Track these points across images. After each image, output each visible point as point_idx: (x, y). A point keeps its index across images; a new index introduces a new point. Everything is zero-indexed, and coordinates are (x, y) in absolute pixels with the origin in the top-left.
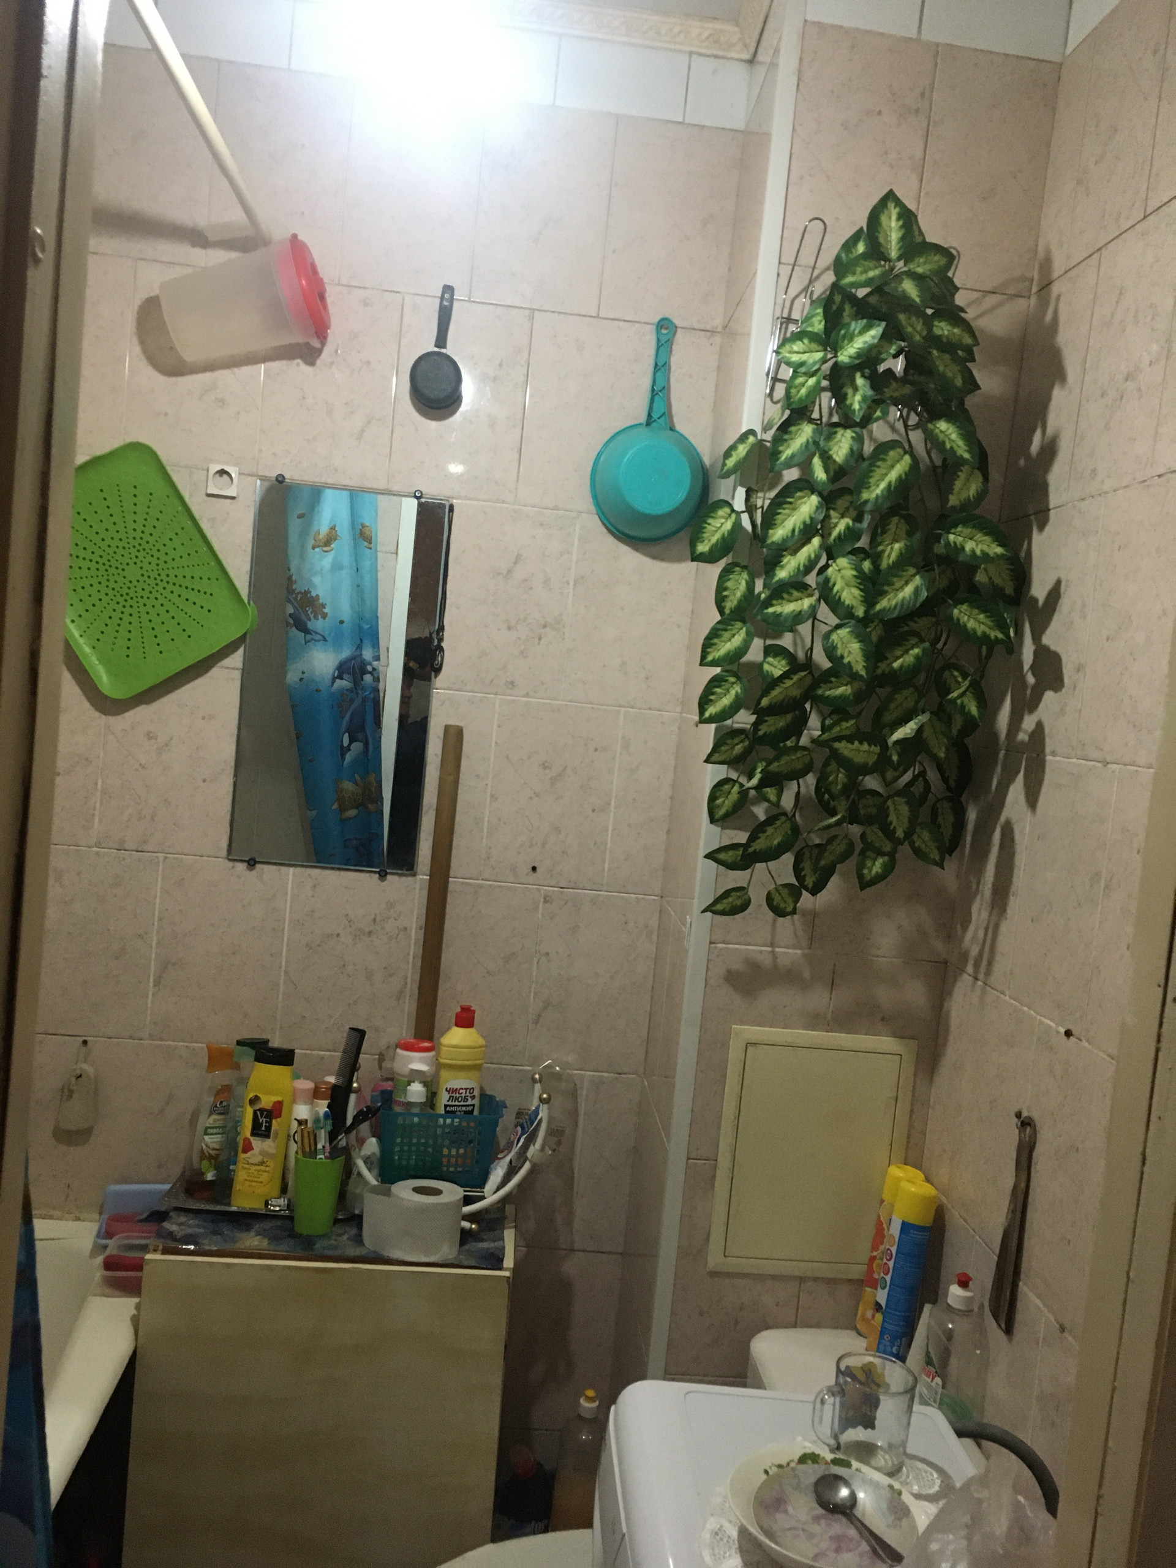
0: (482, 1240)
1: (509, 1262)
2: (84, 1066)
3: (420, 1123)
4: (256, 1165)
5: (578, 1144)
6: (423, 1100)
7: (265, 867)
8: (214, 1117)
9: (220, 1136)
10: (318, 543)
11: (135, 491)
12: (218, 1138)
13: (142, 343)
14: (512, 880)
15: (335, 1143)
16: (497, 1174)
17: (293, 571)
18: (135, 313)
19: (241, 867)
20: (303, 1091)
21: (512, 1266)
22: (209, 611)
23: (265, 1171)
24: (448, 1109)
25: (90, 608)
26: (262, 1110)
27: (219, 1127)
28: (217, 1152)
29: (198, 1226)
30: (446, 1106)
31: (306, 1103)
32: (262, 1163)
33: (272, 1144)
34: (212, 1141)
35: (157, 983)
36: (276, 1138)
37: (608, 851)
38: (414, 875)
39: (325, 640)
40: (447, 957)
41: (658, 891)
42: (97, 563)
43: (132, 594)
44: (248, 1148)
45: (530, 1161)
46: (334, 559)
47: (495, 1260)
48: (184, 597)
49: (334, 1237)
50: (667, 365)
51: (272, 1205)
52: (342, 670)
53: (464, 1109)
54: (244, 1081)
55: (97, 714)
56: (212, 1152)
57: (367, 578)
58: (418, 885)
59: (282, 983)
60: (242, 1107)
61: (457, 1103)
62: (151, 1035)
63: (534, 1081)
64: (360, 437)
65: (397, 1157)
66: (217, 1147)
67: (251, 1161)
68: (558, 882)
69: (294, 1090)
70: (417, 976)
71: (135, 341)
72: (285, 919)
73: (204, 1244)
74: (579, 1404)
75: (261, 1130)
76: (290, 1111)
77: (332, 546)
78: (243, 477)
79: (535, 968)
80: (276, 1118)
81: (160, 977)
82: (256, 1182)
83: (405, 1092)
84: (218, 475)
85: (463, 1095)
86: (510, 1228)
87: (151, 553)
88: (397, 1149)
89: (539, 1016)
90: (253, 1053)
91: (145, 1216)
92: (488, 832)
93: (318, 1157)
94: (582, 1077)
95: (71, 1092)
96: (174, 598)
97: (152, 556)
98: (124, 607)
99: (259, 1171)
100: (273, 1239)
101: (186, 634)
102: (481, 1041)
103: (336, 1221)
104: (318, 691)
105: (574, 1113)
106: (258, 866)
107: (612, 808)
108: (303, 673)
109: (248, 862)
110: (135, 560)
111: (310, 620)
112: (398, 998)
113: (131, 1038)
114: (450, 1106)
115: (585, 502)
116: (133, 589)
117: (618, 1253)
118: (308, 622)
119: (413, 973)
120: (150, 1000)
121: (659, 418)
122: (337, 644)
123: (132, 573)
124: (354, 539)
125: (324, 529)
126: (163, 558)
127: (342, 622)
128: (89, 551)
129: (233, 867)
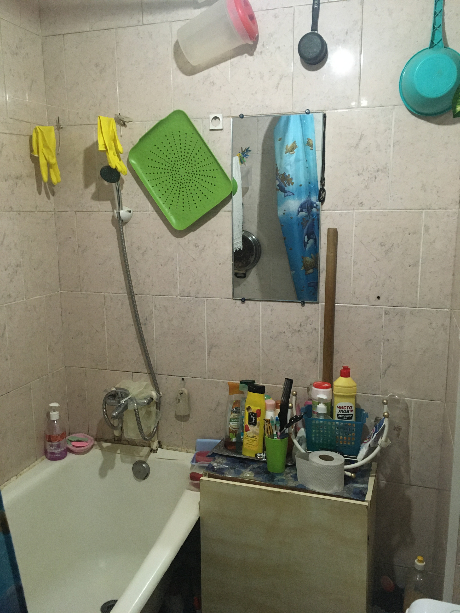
0: (357, 483)
1: (369, 497)
2: (183, 389)
3: (323, 423)
4: (251, 437)
5: (411, 434)
6: (325, 412)
7: (249, 302)
8: (233, 414)
9: (236, 423)
10: (288, 151)
11: (179, 134)
12: (236, 424)
13: (177, 62)
14: (367, 303)
15: (282, 431)
16: (363, 451)
17: (278, 165)
18: (173, 48)
19: (239, 302)
20: (270, 405)
21: (370, 499)
22: (215, 185)
23: (255, 440)
24: (339, 416)
25: (167, 190)
26: (252, 413)
27: (236, 419)
28: (236, 430)
29: (226, 464)
30: (338, 415)
31: (271, 411)
32: (254, 437)
33: (258, 429)
34: (234, 425)
35: (209, 354)
36: (259, 426)
37: (419, 287)
38: (318, 303)
39: (293, 194)
40: (337, 342)
41: (449, 306)
42: (168, 170)
43: (183, 182)
44: (247, 430)
45: (380, 446)
46: (296, 156)
47: (361, 495)
48: (204, 180)
49: (284, 475)
50: (442, 11)
51: (258, 457)
52: (302, 207)
53: (347, 416)
54: (245, 399)
55: (174, 238)
56: (233, 430)
57: (312, 165)
58: (320, 308)
59: (261, 354)
60: (244, 411)
61: (343, 413)
62: (208, 377)
63: (384, 403)
64: (277, 87)
65: (313, 439)
66: (236, 427)
67: (249, 436)
68: (392, 304)
69: (266, 405)
70: (322, 351)
71: (174, 62)
72: (260, 326)
73: (226, 474)
74: (414, 563)
75: (253, 422)
76: (265, 414)
77: (295, 151)
78: (224, 118)
79: (382, 347)
80: (258, 417)
81: (210, 352)
82: (251, 445)
83: (316, 407)
84: (214, 120)
85: (346, 410)
86: (372, 476)
87: (189, 161)
88: (313, 435)
89: (386, 371)
90: (247, 387)
91: (210, 454)
92: (353, 280)
93: (275, 438)
94: (411, 401)
95: (179, 400)
96: (200, 181)
97: (189, 163)
98: (180, 188)
99: (253, 440)
100: (257, 474)
101: (206, 197)
102: (355, 384)
103: (287, 466)
104: (291, 218)
105: (407, 419)
106: (246, 302)
107: (420, 264)
108: (285, 210)
109: (241, 300)
110: (182, 166)
111: (286, 186)
112: (314, 362)
113: (201, 377)
114: (340, 415)
115: (397, 99)
116: (183, 180)
117: (435, 489)
118: (285, 187)
119: (320, 350)
120: (207, 361)
121: (438, 43)
122: (299, 196)
123: (182, 172)
124: (305, 146)
125: (290, 144)
126: (194, 163)
127: (301, 186)
128: (164, 164)
129: (235, 303)
